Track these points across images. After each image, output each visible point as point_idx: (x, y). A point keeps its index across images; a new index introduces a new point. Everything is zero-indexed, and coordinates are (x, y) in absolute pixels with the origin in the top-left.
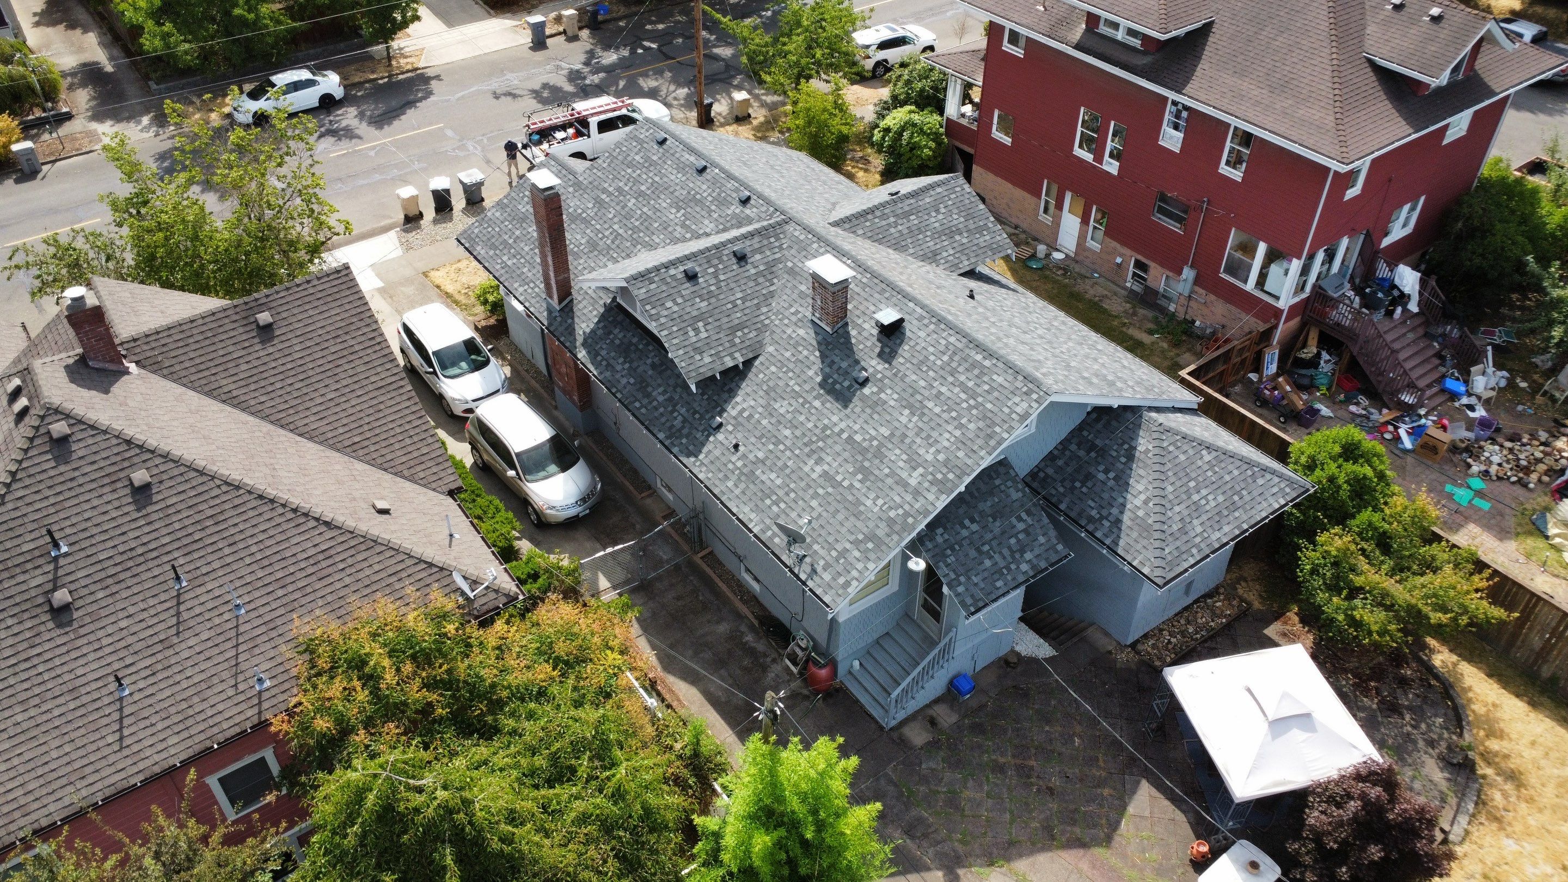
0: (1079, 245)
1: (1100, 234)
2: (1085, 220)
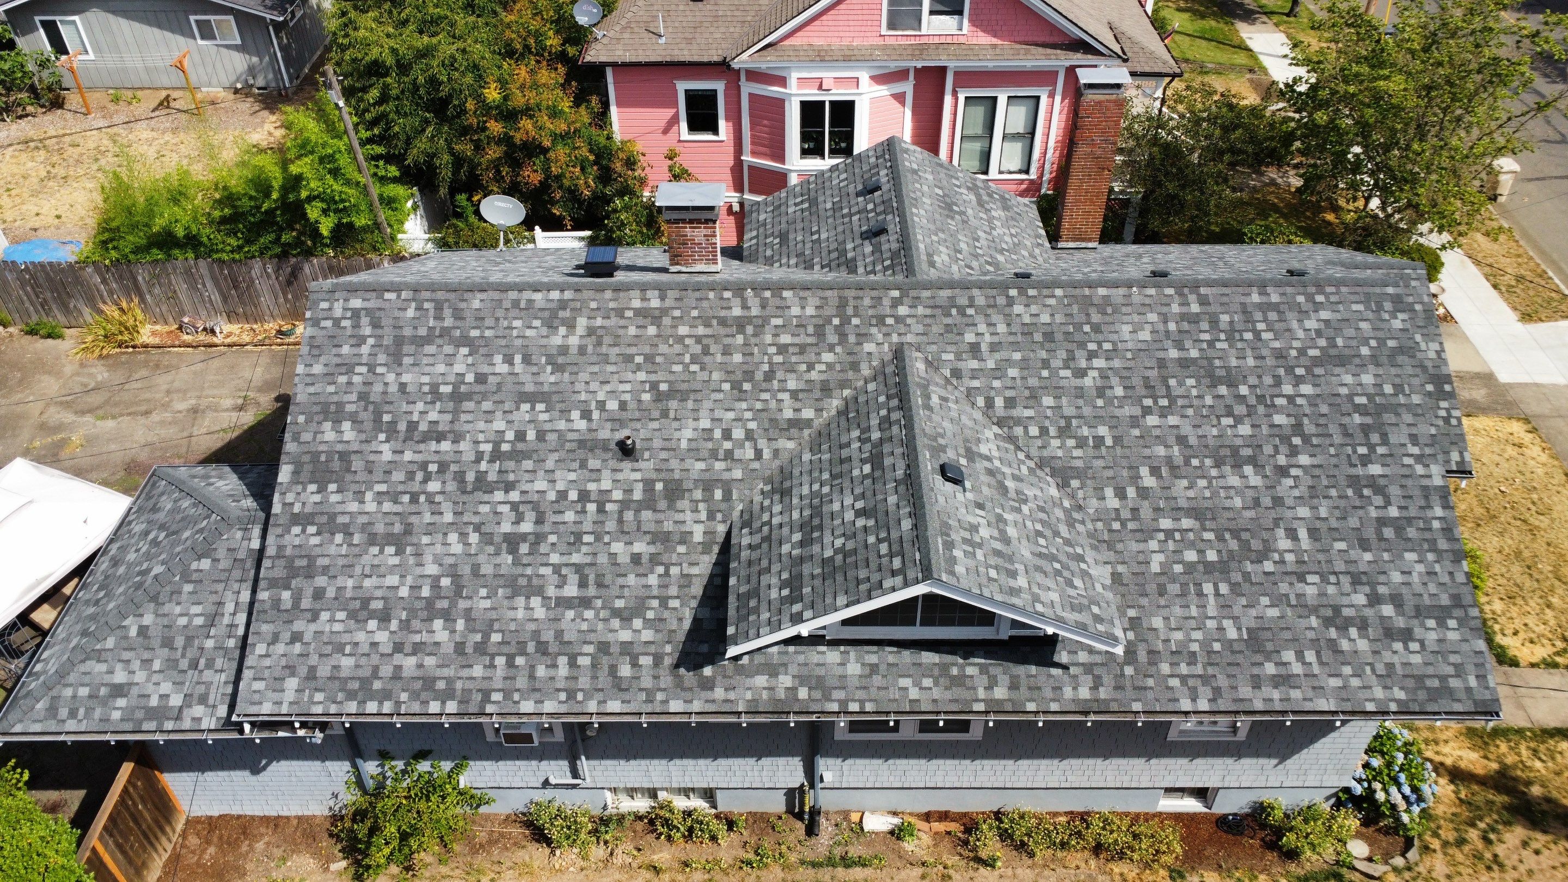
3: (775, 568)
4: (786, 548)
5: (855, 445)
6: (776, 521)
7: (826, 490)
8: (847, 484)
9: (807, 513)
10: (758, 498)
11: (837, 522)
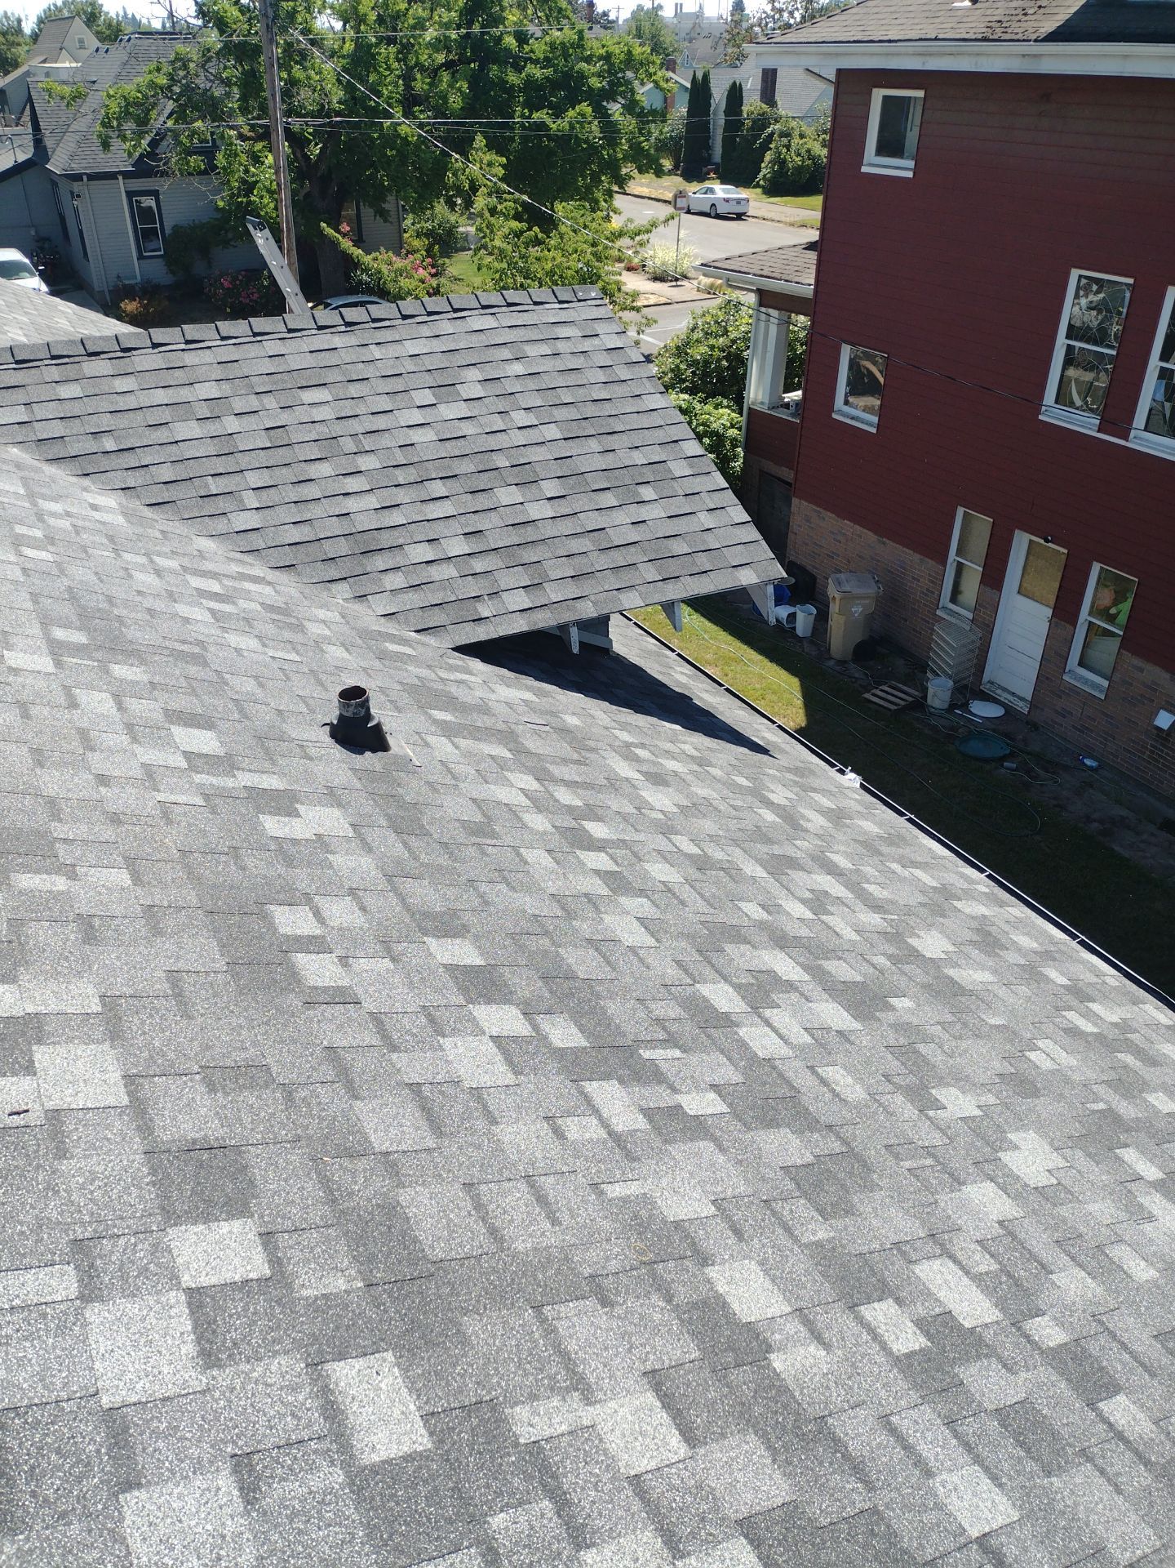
0: (1042, 679)
1: (1108, 650)
2: (1065, 609)
3: (593, 521)
4: (536, 511)
5: (231, 424)
6: (458, 547)
7: (366, 463)
8: (356, 426)
9: (438, 488)
10: (382, 605)
11: (467, 429)
